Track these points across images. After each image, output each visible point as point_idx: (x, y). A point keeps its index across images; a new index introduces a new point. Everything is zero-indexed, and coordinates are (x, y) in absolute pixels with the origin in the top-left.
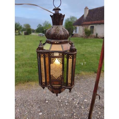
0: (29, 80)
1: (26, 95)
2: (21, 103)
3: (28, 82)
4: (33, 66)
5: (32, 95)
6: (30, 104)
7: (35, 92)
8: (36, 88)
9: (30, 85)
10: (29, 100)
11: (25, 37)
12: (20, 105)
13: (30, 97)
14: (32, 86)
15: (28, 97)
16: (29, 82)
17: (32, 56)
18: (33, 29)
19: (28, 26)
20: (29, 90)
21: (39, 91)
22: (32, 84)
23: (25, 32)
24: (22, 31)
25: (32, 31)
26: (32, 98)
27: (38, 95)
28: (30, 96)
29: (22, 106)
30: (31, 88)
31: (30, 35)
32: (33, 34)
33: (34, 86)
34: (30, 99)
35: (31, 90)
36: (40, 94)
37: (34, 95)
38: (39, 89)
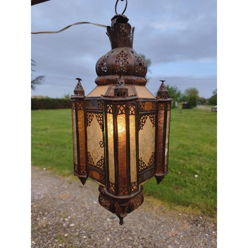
0: (152, 193)
1: (132, 220)
2: (119, 231)
3: (149, 195)
4: (173, 170)
5: (143, 226)
6: (131, 241)
7: (153, 222)
8: (158, 216)
9: (151, 203)
10: (134, 233)
11: (181, 112)
12: (116, 232)
13: (138, 227)
14: (153, 208)
15: (134, 226)
16: (151, 197)
17: (180, 150)
18: (202, 98)
19: (194, 92)
20: (143, 212)
21: (160, 225)
22: (154, 203)
23: (186, 103)
24: (181, 101)
25: (201, 101)
26: (141, 231)
27: (154, 232)
28: (140, 225)
29: (117, 235)
30: (149, 211)
31: (194, 108)
32: (200, 107)
33: (155, 208)
34: (135, 231)
35: (147, 215)
36: (160, 233)
37: (148, 227)
38: (164, 220)
